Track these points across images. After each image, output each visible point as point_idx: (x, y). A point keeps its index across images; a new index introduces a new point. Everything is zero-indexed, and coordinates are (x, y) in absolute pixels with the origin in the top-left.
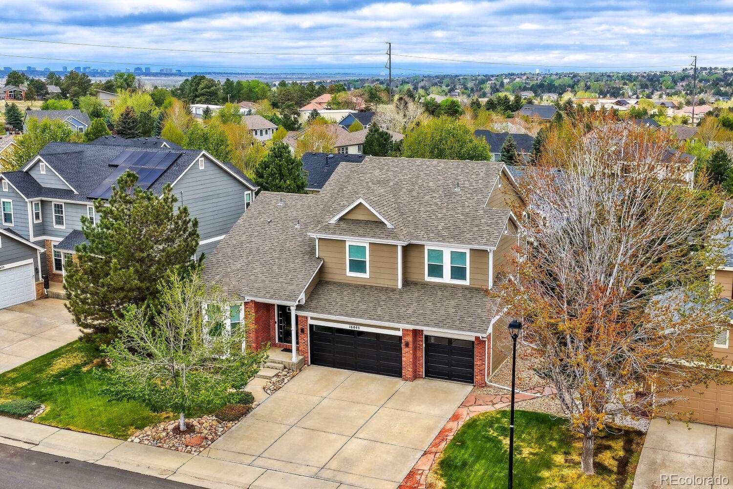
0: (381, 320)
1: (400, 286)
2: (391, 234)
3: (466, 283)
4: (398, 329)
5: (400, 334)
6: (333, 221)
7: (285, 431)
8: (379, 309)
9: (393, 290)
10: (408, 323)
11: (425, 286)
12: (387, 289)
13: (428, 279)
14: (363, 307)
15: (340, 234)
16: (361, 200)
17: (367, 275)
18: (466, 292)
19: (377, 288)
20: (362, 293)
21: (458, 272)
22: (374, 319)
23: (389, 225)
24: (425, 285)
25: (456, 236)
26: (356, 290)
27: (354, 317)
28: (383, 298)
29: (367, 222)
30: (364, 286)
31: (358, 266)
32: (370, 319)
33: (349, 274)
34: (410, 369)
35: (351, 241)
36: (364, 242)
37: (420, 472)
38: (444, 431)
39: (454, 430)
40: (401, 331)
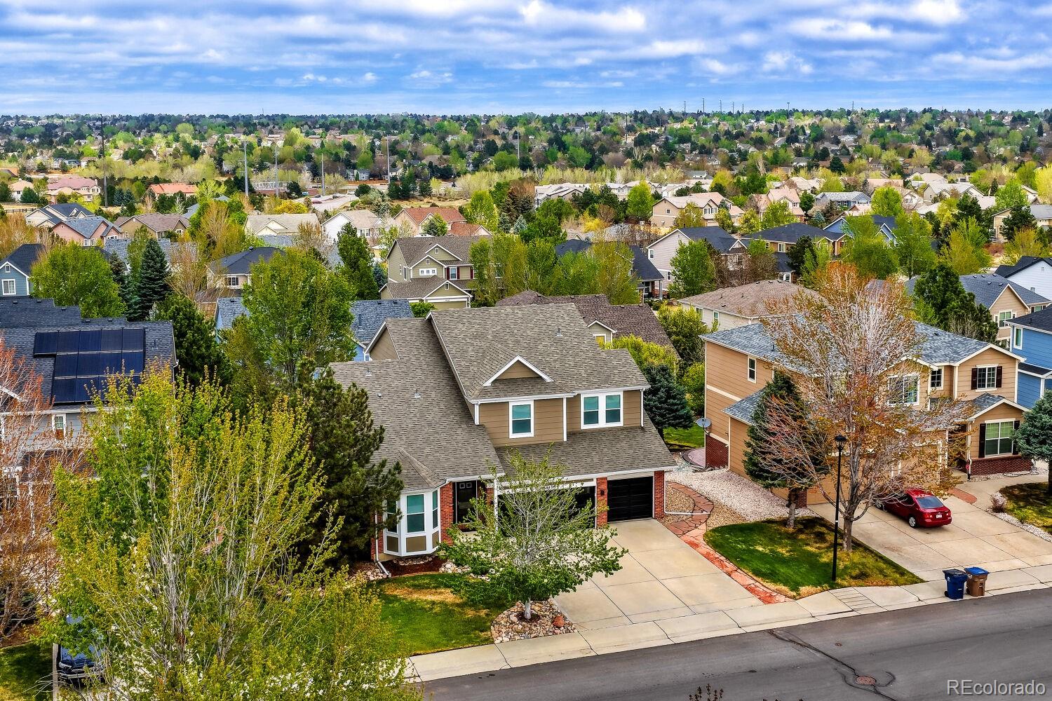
0: (578, 474)
1: (565, 440)
2: (554, 388)
3: (620, 424)
4: (592, 480)
5: (593, 484)
6: (488, 383)
9: (561, 444)
10: (606, 471)
11: (584, 434)
12: (553, 444)
13: (584, 427)
15: (506, 396)
16: (518, 358)
17: (531, 434)
18: (625, 433)
19: (544, 445)
21: (613, 415)
22: (572, 474)
23: (547, 379)
24: (585, 432)
25: (606, 382)
26: (525, 451)
28: (560, 453)
29: (523, 380)
30: (530, 446)
31: (522, 426)
32: (569, 475)
33: (512, 436)
34: (604, 517)
35: (514, 401)
36: (528, 401)
37: (753, 586)
38: (707, 556)
39: (712, 552)
40: (595, 480)
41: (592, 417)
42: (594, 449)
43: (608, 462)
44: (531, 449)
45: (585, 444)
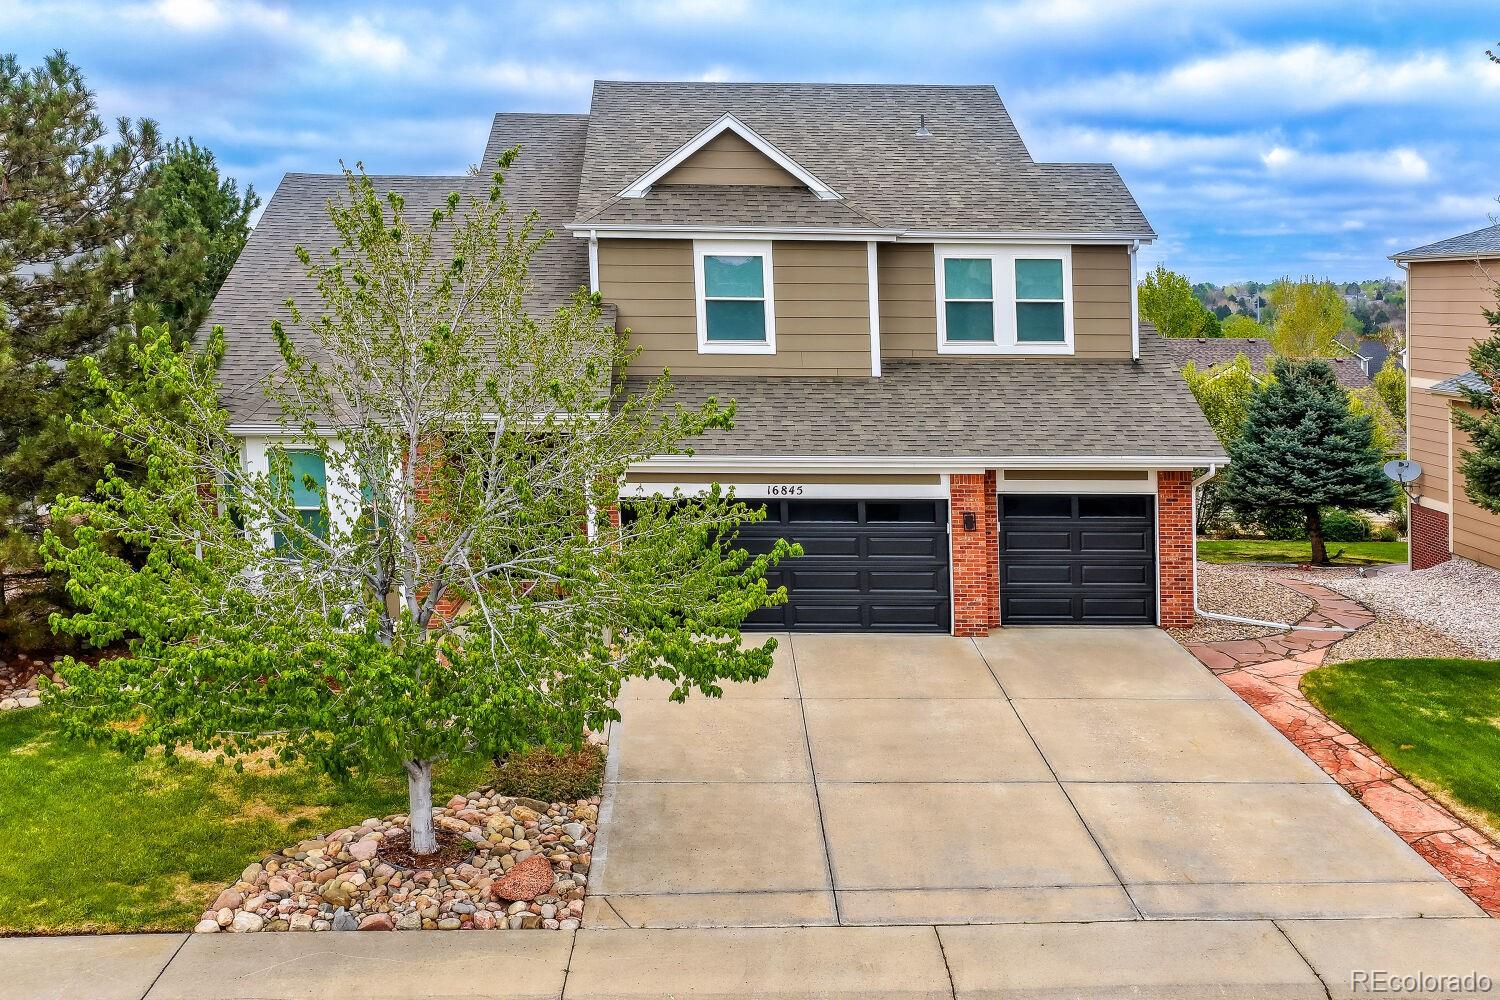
0: (884, 453)
1: (876, 371)
2: (836, 213)
3: (1067, 347)
5: (941, 491)
6: (638, 189)
7: (812, 801)
8: (857, 428)
9: (862, 382)
10: (977, 452)
11: (946, 366)
12: (838, 381)
13: (945, 347)
14: (803, 427)
15: (679, 223)
16: (727, 123)
17: (769, 346)
18: (1077, 371)
19: (805, 381)
20: (769, 396)
21: (1039, 319)
22: (861, 452)
23: (825, 192)
24: (950, 361)
25: (1018, 219)
26: (743, 390)
27: (791, 452)
28: (846, 401)
29: (747, 190)
30: (762, 380)
31: (735, 318)
32: (848, 453)
33: (705, 346)
34: (980, 600)
35: (708, 242)
36: (755, 242)
37: (1445, 839)
38: (1293, 732)
39: (1313, 721)
40: (945, 482)
41: (971, 319)
42: (959, 401)
43: (990, 432)
44: (760, 387)
45: (937, 388)
